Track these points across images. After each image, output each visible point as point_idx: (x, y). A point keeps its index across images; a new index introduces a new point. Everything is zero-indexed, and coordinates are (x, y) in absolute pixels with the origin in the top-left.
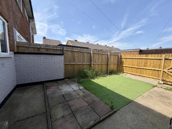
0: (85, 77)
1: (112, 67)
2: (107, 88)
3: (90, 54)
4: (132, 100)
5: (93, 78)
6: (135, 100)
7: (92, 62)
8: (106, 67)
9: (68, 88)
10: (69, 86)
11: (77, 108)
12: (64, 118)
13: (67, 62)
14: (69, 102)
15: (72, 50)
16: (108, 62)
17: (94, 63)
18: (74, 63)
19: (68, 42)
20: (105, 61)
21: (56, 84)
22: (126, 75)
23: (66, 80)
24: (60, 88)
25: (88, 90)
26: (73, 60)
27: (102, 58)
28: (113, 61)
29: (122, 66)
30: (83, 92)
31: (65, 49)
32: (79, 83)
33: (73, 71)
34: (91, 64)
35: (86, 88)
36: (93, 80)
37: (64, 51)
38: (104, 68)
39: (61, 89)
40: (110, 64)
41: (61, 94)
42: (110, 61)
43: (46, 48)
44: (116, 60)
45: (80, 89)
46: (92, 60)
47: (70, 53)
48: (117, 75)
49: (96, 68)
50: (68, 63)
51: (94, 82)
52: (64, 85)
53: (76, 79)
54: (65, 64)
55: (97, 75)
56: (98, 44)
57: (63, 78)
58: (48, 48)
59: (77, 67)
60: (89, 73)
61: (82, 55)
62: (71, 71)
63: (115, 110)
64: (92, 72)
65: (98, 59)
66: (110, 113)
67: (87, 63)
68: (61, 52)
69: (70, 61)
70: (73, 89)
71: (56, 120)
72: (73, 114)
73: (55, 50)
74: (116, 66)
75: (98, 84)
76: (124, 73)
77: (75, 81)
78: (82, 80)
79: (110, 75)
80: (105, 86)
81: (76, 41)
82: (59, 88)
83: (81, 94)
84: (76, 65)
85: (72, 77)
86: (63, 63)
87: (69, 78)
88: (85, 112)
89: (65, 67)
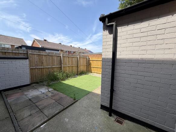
0: (56, 79)
1: (82, 68)
2: (75, 86)
3: (59, 57)
4: (91, 91)
5: (64, 80)
6: (93, 92)
7: (62, 65)
8: (77, 69)
9: (35, 92)
10: (37, 90)
11: (44, 106)
12: (31, 116)
13: (34, 65)
14: (36, 104)
15: (39, 54)
16: (78, 64)
17: (64, 66)
18: (42, 67)
19: (34, 41)
20: (75, 63)
21: (20, 91)
22: (93, 74)
23: (33, 85)
24: (26, 93)
25: (57, 91)
26: (40, 64)
27: (72, 61)
28: (82, 63)
29: (91, 67)
30: (52, 93)
31: (30, 53)
32: (49, 86)
33: (41, 75)
34: (61, 67)
35: (55, 90)
36: (64, 82)
37: (29, 54)
38: (75, 70)
39: (27, 95)
40: (80, 66)
41: (27, 99)
42: (80, 63)
43: (3, 51)
44: (86, 62)
45: (49, 91)
46: (62, 63)
47: (37, 56)
48: (86, 75)
49: (66, 71)
50: (34, 67)
51: (64, 83)
52: (31, 90)
53: (45, 83)
54: (31, 69)
55: (68, 77)
56: (71, 46)
57: (29, 83)
58: (6, 51)
59: (46, 70)
60: (60, 75)
61: (51, 58)
62: (39, 76)
63: (77, 100)
64: (62, 74)
65: (69, 62)
66: (73, 102)
67: (57, 66)
68: (24, 56)
69: (37, 65)
70: (41, 92)
71: (23, 119)
72: (41, 111)
73: (17, 54)
74: (86, 67)
75: (68, 84)
76: (91, 72)
77: (44, 85)
78: (52, 83)
79: (80, 75)
80: (73, 85)
81: (45, 40)
82: (24, 94)
83: (50, 94)
84: (45, 69)
85: (40, 82)
86: (28, 67)
87: (37, 83)
88: (52, 107)
89: (31, 72)
